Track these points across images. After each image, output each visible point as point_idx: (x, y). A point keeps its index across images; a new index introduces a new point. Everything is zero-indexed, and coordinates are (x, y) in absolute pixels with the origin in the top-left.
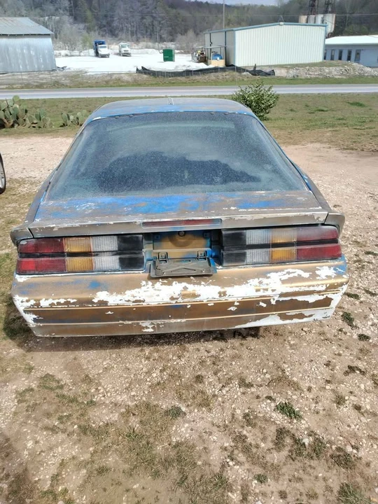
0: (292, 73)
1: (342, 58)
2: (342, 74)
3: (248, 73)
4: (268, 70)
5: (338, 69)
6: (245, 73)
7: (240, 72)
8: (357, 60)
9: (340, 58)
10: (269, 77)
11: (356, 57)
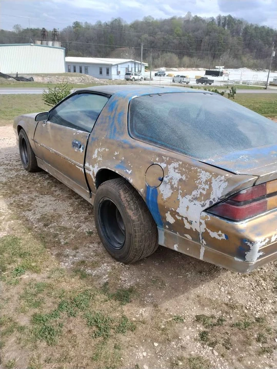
0: (47, 80)
1: (76, 71)
2: (81, 82)
3: (13, 79)
4: (28, 77)
5: (78, 78)
6: (10, 79)
7: (6, 78)
8: (86, 72)
9: (75, 71)
10: (29, 82)
11: (85, 71)
